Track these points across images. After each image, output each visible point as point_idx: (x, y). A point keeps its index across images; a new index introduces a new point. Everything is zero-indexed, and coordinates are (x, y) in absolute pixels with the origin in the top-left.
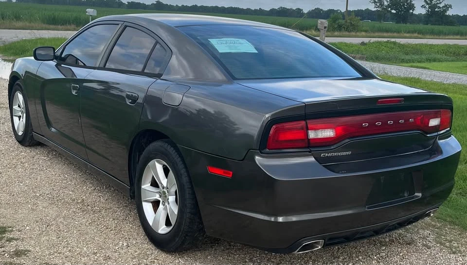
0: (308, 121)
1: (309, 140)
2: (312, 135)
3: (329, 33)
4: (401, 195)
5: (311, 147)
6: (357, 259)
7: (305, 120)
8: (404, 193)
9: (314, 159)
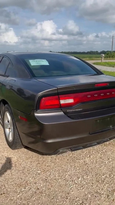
0: (59, 96)
1: (60, 104)
2: (62, 102)
3: (105, 59)
4: (108, 127)
5: (62, 107)
6: (92, 153)
7: (58, 95)
8: (110, 126)
9: (63, 113)
